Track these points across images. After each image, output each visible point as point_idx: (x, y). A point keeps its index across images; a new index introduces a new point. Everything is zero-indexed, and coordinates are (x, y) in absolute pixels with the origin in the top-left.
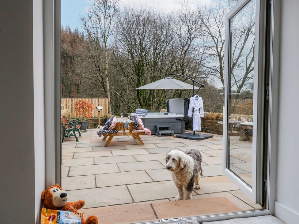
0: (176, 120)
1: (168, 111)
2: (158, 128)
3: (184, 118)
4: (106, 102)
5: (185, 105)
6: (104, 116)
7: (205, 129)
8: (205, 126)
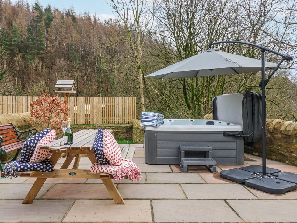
0: (224, 136)
1: (215, 117)
2: (183, 152)
3: (242, 133)
4: (133, 103)
5: (245, 106)
6: (130, 122)
7: (291, 157)
8: (292, 152)
